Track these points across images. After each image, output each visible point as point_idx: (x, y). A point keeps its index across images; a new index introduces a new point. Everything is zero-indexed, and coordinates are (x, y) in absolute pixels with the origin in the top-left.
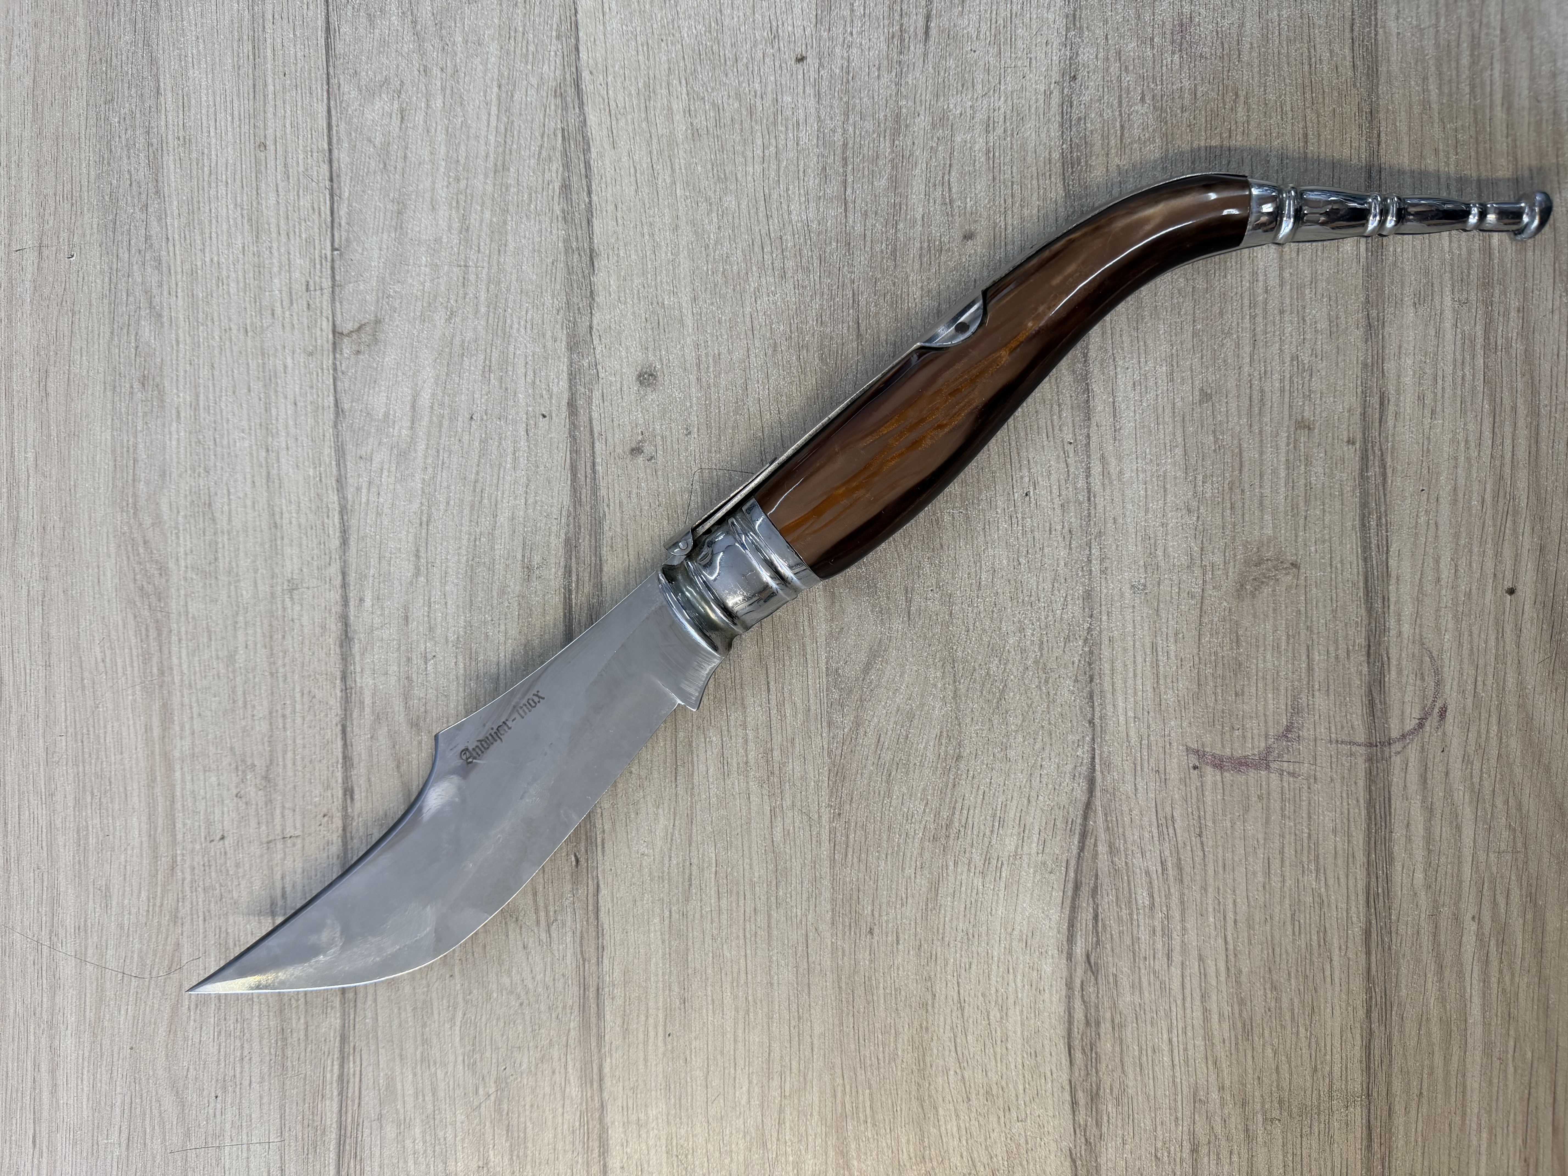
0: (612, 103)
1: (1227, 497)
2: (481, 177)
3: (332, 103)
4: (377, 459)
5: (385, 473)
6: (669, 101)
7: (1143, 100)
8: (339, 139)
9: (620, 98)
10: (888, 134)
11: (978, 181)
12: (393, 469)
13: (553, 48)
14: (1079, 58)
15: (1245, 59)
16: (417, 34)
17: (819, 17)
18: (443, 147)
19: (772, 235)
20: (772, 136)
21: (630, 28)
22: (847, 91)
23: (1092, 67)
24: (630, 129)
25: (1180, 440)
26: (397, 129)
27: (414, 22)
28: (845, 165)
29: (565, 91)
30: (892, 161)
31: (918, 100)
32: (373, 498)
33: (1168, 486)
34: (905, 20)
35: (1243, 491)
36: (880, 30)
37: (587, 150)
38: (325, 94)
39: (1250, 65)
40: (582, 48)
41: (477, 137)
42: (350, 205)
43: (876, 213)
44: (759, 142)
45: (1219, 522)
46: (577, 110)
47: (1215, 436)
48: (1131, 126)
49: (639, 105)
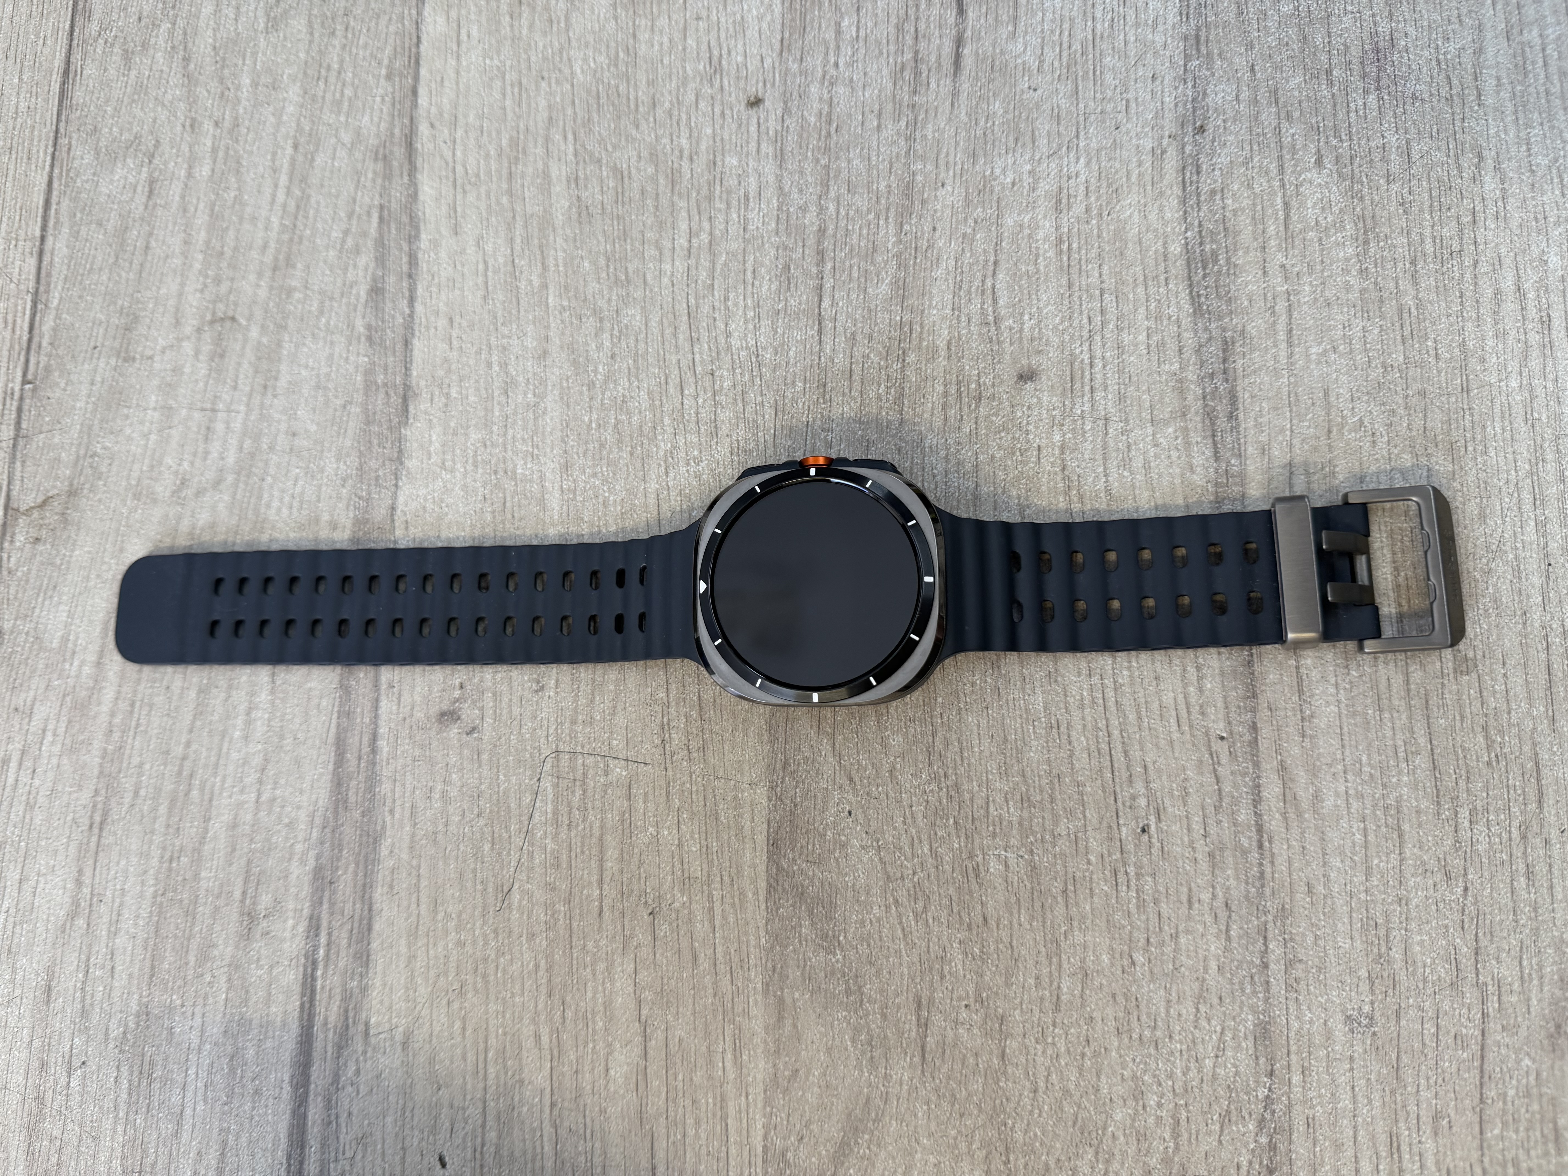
0: (459, 169)
1: (1518, 852)
2: (252, 277)
3: (56, 171)
4: (40, 712)
5: (49, 737)
6: (546, 165)
7: (1319, 163)
8: (57, 222)
9: (472, 161)
10: (892, 215)
11: (1043, 287)
12: (61, 730)
13: (381, 91)
14: (1209, 100)
15: (1490, 101)
16: (187, 76)
17: (786, 43)
18: (203, 234)
19: (699, 369)
20: (704, 218)
21: (496, 62)
22: (827, 150)
23: (1230, 113)
24: (483, 206)
25: (1422, 741)
26: (141, 208)
27: (186, 60)
28: (821, 261)
29: (391, 152)
30: (898, 255)
31: (942, 162)
32: (25, 778)
33: (1406, 827)
34: (922, 45)
35: (1547, 842)
36: (883, 60)
37: (413, 238)
38: (49, 159)
39: (1499, 111)
40: (422, 91)
41: (254, 219)
42: (58, 317)
43: (871, 338)
44: (684, 226)
45: (1505, 899)
46: (406, 179)
47: (1487, 737)
48: (1303, 204)
49: (499, 171)
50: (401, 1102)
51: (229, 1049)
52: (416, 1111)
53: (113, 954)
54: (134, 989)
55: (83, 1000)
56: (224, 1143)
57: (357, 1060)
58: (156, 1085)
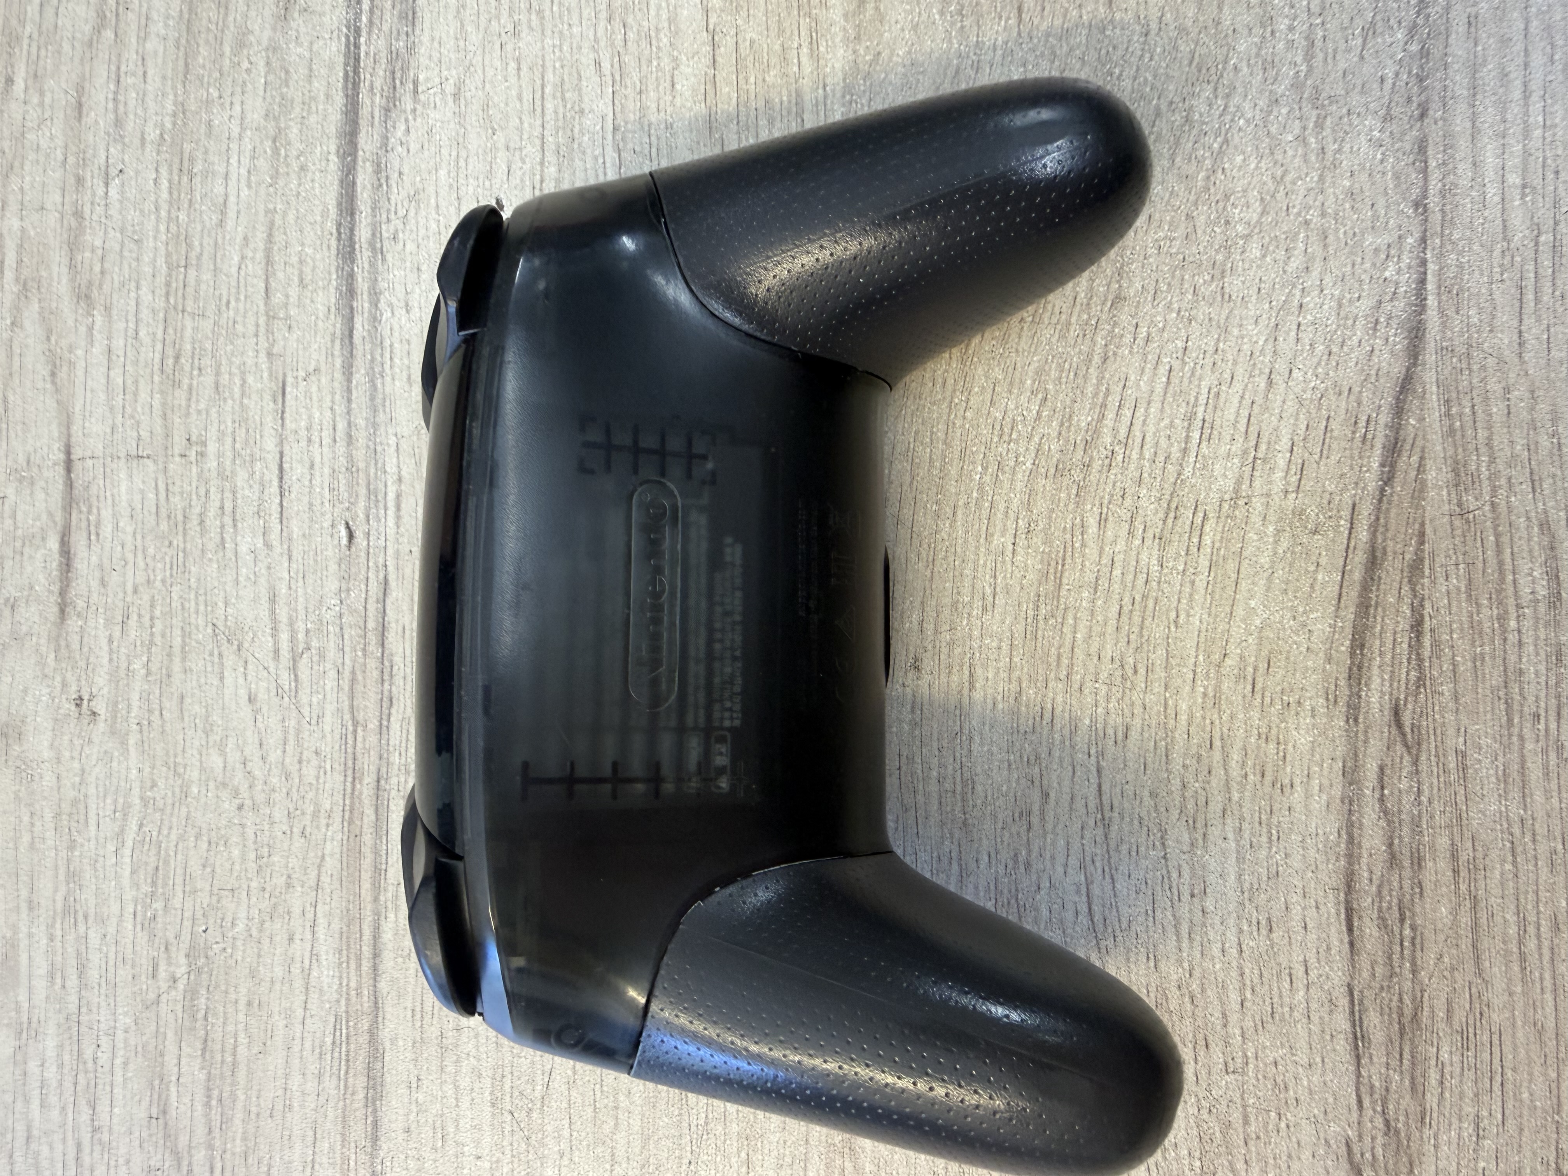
50: (454, 153)
51: (272, 133)
52: (470, 160)
53: (143, 59)
54: (169, 90)
55: (116, 111)
56: (272, 223)
57: (407, 120)
58: (197, 180)
